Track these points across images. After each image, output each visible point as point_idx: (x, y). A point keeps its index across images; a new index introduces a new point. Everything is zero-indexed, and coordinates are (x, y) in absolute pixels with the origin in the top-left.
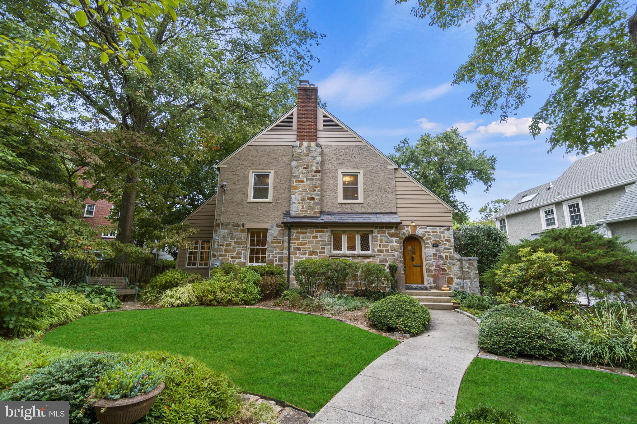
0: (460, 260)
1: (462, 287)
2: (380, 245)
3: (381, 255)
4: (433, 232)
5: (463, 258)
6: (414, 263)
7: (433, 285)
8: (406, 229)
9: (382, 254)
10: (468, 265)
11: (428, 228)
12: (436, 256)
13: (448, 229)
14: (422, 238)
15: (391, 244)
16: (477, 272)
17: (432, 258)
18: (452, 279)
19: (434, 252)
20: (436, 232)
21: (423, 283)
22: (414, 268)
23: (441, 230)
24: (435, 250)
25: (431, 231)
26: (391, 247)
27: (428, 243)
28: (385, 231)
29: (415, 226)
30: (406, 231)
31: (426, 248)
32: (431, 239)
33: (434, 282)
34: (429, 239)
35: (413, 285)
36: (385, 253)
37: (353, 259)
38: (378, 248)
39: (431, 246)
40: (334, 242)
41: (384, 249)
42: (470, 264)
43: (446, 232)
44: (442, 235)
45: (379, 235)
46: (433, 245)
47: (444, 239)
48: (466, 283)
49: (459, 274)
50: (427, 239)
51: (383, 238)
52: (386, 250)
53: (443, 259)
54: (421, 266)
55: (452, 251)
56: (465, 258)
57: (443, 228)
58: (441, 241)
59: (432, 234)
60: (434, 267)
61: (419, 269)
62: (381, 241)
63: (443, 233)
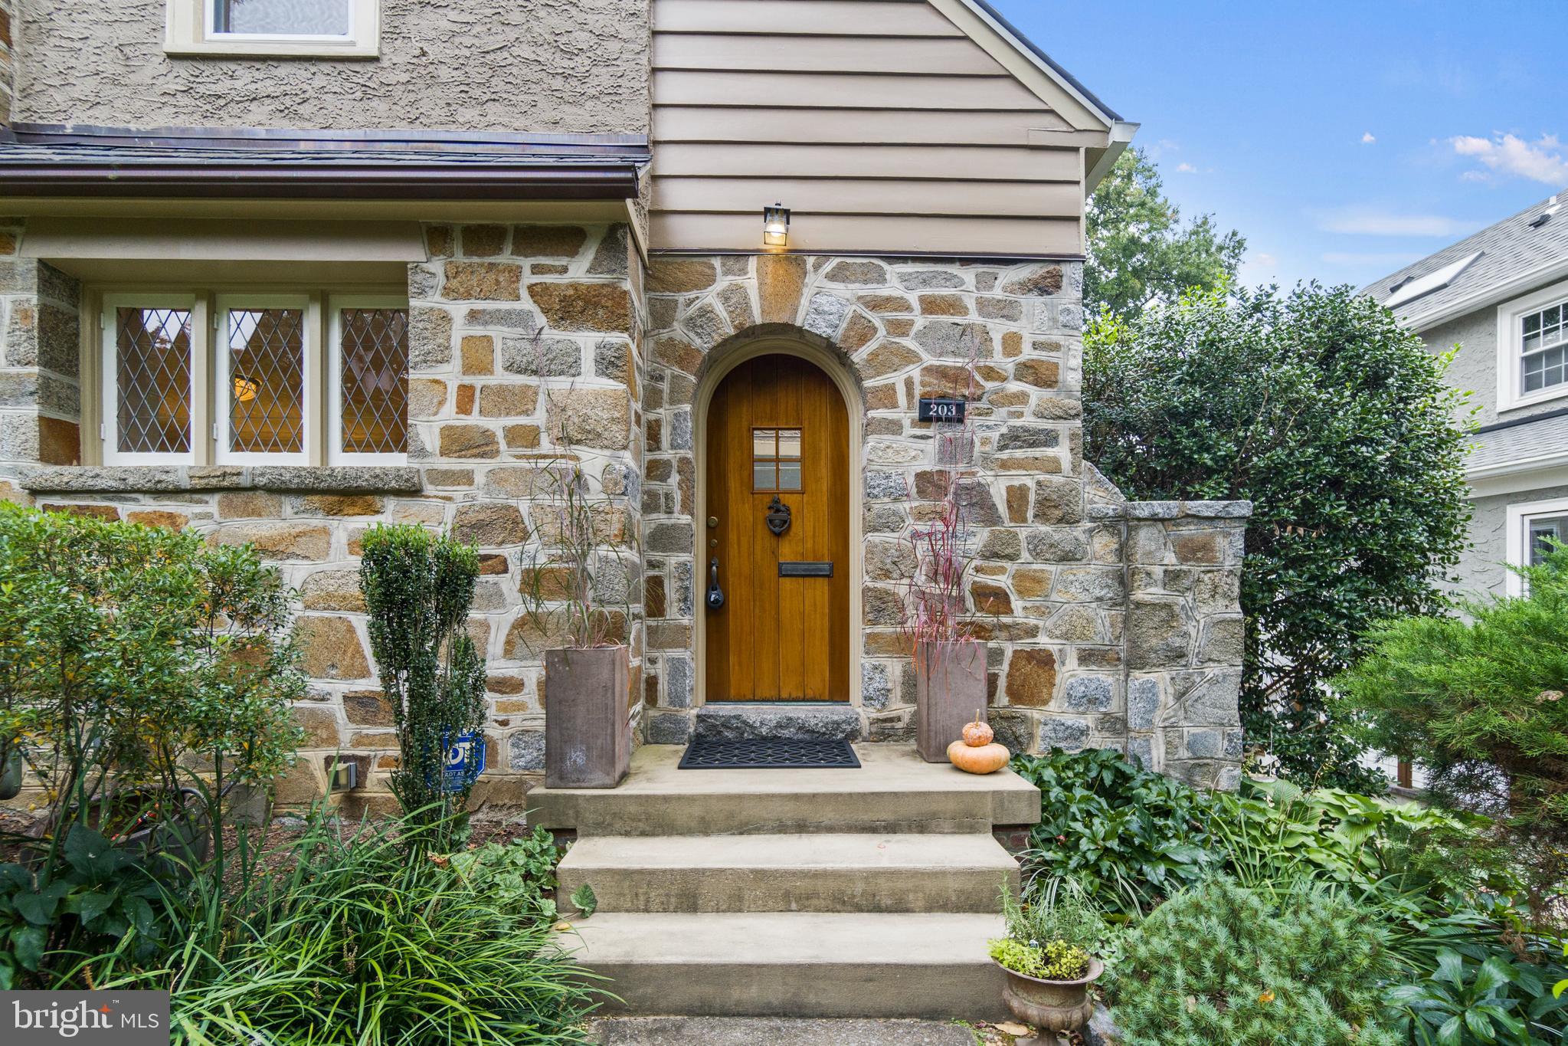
0: (1121, 525)
1: (1117, 725)
2: (466, 398)
3: (467, 478)
4: (930, 306)
5: (1144, 508)
6: (788, 552)
7: (902, 709)
8: (722, 283)
9: (480, 468)
10: (1170, 558)
11: (892, 270)
12: (942, 491)
13: (1048, 286)
14: (842, 358)
15: (559, 384)
16: (1236, 611)
17: (905, 506)
18: (1045, 661)
19: (928, 464)
20: (953, 306)
21: (839, 692)
22: (787, 584)
23: (997, 293)
24: (931, 447)
25: (913, 298)
26: (556, 409)
27: (887, 397)
28: (516, 273)
29: (794, 257)
30: (725, 297)
31: (870, 427)
32: (910, 357)
33: (911, 689)
34: (894, 358)
35: (752, 713)
36: (507, 458)
37: (227, 510)
38: (449, 414)
39: (905, 413)
40: (123, 378)
41: (496, 425)
42: (1190, 551)
43: (1033, 302)
44: (998, 329)
45: (459, 310)
46: (925, 406)
47: (1008, 365)
48: (1149, 693)
49: (1103, 624)
50: (881, 362)
51: (496, 332)
52: (519, 437)
53: (990, 517)
54: (836, 574)
55: (1062, 453)
56: (1159, 507)
57: (1009, 275)
58: (990, 373)
59: (920, 322)
60: (921, 578)
61: (820, 590)
62: (477, 359)
63: (1006, 310)
